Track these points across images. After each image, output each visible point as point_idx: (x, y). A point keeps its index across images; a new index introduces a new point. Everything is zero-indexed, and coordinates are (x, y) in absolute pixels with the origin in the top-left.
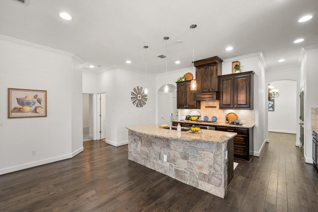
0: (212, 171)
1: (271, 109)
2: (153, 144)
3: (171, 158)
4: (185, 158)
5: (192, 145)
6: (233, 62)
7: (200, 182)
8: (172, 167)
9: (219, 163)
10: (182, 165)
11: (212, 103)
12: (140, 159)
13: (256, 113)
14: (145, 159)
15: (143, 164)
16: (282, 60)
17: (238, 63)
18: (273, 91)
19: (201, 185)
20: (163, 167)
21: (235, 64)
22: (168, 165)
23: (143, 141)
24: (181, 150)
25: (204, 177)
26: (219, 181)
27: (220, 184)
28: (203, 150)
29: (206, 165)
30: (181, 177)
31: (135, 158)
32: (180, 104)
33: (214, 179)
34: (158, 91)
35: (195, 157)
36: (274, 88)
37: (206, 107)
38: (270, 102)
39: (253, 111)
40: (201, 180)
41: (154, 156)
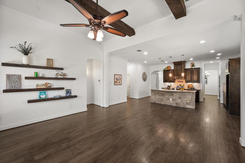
0: (191, 101)
1: (206, 83)
2: (165, 95)
3: (174, 99)
4: (180, 98)
5: (183, 94)
6: (191, 63)
7: (186, 105)
8: (174, 102)
9: (193, 98)
10: (179, 101)
11: (181, 80)
12: (157, 101)
13: (201, 84)
14: (160, 101)
15: (159, 103)
16: (211, 62)
17: (193, 64)
18: (207, 74)
19: (186, 106)
20: (170, 103)
21: (192, 64)
22: (172, 102)
23: (159, 94)
24: (178, 96)
25: (187, 104)
26: (193, 104)
27: (194, 105)
28: (187, 95)
29: (188, 100)
30: (178, 105)
31: (155, 101)
32: (165, 80)
33: (191, 104)
34: (151, 74)
35: (184, 98)
36: (207, 73)
37: (178, 82)
38: (205, 79)
39: (200, 84)
40: (187, 105)
41: (166, 99)
